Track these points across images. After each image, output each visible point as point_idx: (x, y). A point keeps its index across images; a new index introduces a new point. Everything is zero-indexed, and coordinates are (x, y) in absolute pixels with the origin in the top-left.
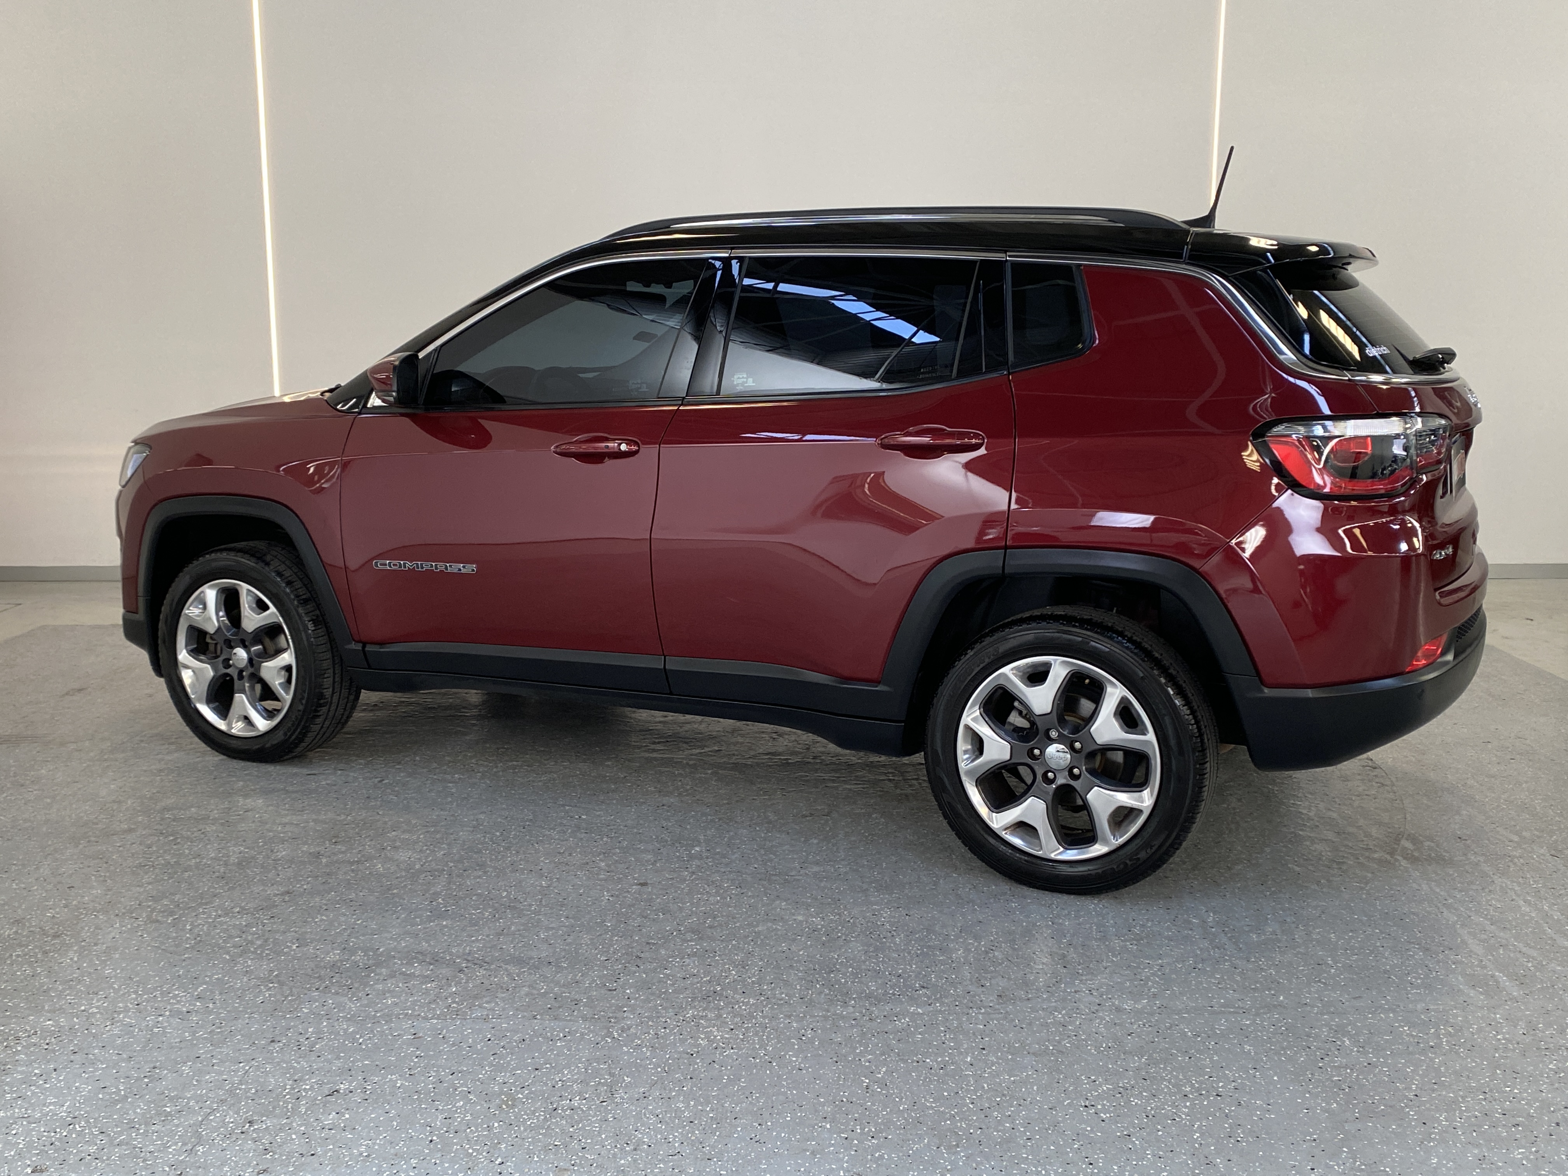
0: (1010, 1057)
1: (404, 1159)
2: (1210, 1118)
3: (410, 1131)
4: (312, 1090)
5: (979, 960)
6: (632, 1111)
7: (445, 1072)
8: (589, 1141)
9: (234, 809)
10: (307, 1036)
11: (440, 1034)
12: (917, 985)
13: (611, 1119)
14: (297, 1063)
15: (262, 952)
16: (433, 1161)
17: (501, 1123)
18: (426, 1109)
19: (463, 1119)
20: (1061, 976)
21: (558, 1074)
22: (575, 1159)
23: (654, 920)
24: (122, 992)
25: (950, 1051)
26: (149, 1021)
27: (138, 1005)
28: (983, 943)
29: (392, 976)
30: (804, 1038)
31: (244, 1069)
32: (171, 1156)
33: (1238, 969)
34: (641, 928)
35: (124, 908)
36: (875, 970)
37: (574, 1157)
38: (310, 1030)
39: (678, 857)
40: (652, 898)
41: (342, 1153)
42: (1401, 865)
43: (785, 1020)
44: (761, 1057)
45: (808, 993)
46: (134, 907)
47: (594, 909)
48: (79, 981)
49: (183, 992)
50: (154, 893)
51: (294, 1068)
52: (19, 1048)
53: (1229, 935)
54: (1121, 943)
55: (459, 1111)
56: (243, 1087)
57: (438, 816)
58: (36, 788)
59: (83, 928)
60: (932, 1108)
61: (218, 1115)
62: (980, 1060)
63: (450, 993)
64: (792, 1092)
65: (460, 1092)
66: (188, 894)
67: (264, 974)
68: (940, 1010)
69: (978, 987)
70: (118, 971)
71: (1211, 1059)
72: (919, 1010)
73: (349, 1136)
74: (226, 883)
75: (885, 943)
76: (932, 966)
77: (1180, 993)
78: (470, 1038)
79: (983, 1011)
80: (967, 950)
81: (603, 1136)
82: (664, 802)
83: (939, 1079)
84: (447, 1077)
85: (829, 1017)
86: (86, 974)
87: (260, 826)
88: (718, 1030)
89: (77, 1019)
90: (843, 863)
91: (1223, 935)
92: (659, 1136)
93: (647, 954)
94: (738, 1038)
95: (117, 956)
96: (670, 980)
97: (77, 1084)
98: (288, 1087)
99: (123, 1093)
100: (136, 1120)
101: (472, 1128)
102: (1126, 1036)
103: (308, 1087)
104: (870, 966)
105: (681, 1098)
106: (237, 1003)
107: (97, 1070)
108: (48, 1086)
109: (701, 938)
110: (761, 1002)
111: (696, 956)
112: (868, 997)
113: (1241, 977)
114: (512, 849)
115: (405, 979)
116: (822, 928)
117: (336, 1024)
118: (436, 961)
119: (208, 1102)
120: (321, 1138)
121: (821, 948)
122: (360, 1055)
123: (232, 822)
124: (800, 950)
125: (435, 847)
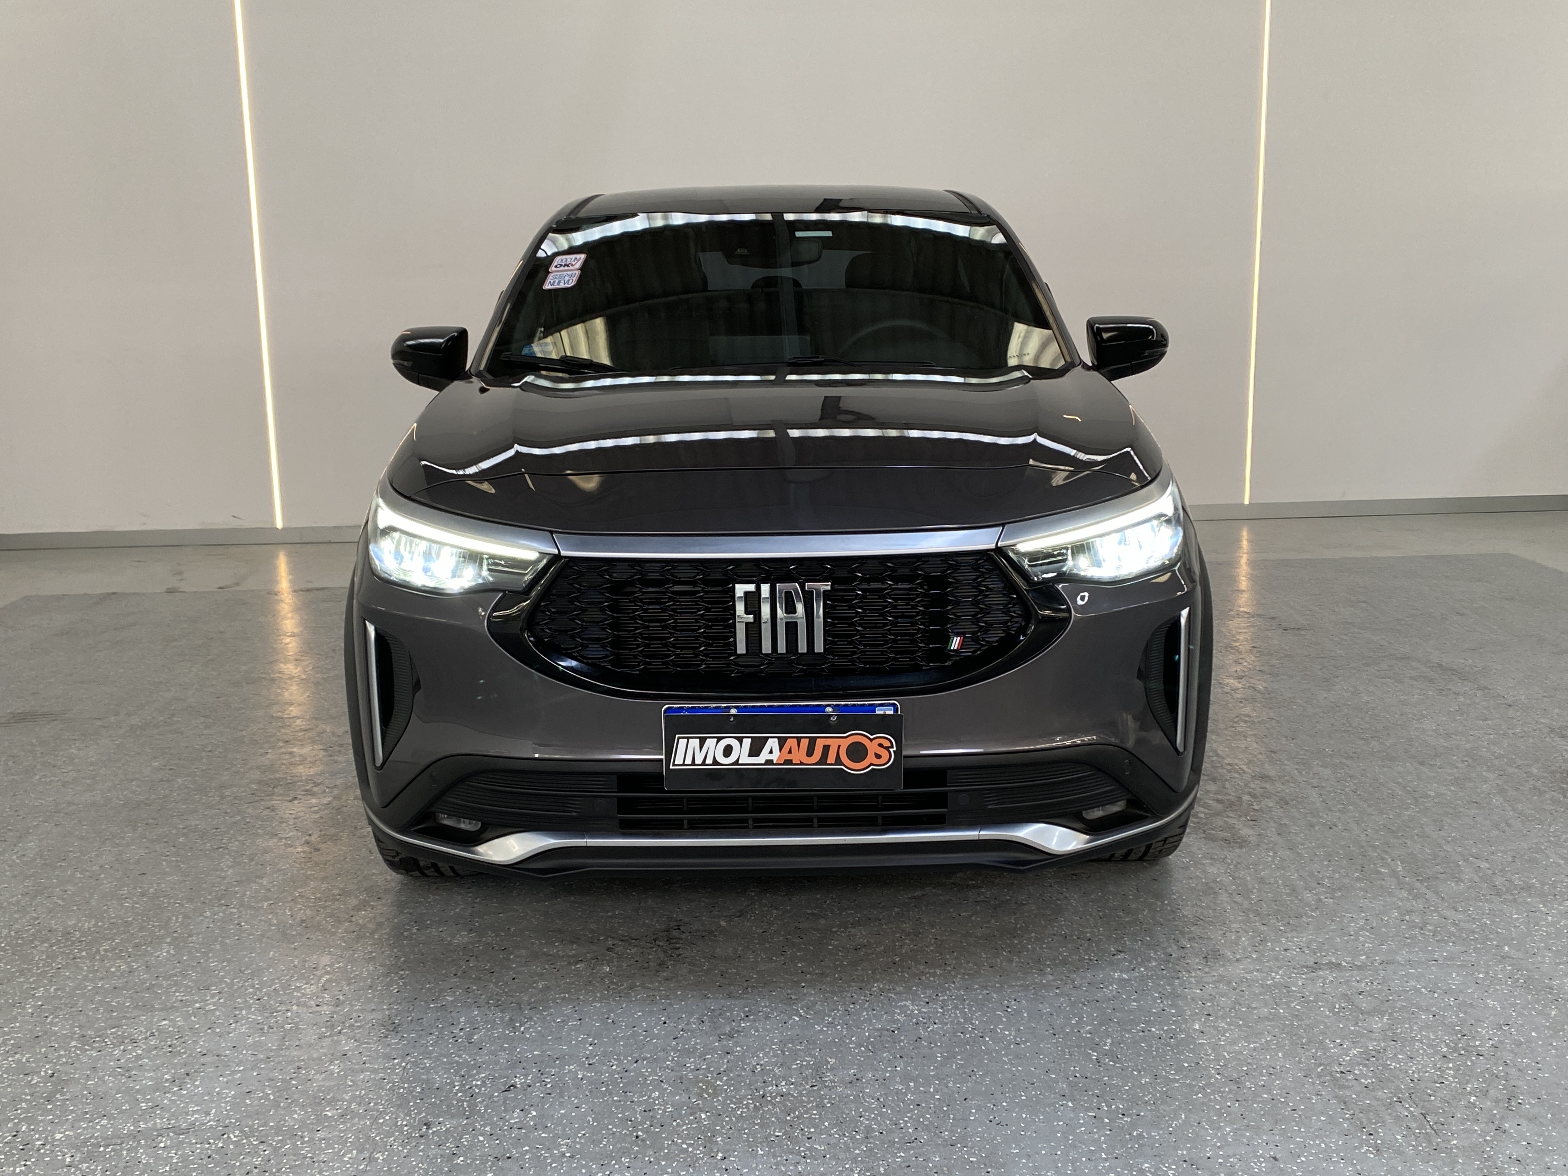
0: (1241, 1022)
1: (612, 1158)
2: (1480, 1080)
3: (610, 1127)
4: (484, 1087)
5: (1168, 920)
6: (848, 1096)
7: (628, 1060)
8: (812, 1130)
10: (460, 1027)
11: (608, 1018)
12: (1113, 949)
13: (829, 1105)
14: (458, 1057)
15: (380, 937)
16: (647, 1159)
17: (708, 1114)
18: (620, 1101)
19: (665, 1111)
20: (1263, 934)
21: (753, 1057)
22: (804, 1151)
24: (236, 987)
25: (1174, 1019)
26: (276, 1017)
27: (259, 999)
28: (1164, 902)
29: (534, 957)
30: (1009, 1010)
31: (400, 1066)
32: (348, 1166)
33: (1449, 920)
35: (210, 895)
36: (1061, 935)
37: (802, 1149)
38: (462, 1019)
41: (542, 1155)
43: (982, 991)
44: (970, 1031)
45: (996, 961)
46: (220, 894)
48: (185, 977)
49: (306, 984)
50: (238, 878)
51: (457, 1062)
52: (139, 1052)
53: (1425, 884)
54: (1315, 897)
55: (657, 1102)
56: (406, 1085)
59: (171, 919)
60: (1177, 1081)
61: (387, 1118)
62: (1209, 1026)
63: (604, 973)
64: (1018, 1070)
65: (651, 1081)
67: (390, 961)
68: (1147, 975)
69: (1178, 949)
70: (225, 964)
71: (1457, 1016)
72: (1124, 976)
73: (543, 1135)
75: (1058, 905)
76: (1119, 928)
77: (1397, 947)
78: (643, 1022)
79: (1193, 974)
80: (1151, 910)
81: (826, 1124)
83: (1172, 1050)
84: (632, 1065)
85: (1028, 986)
86: (190, 968)
88: (913, 1005)
89: (195, 1017)
91: (1419, 884)
92: (888, 1122)
93: (804, 925)
94: (938, 1012)
95: (218, 947)
96: (840, 950)
97: (217, 1090)
98: (456, 1084)
99: (272, 1097)
100: (296, 1127)
101: (678, 1121)
102: (1357, 996)
103: (479, 1083)
104: (1054, 930)
105: (898, 1079)
106: (369, 993)
107: (234, 1072)
108: (185, 1092)
109: (858, 907)
110: (949, 972)
111: (860, 926)
112: (1064, 962)
113: (1456, 928)
115: (550, 960)
117: (488, 1013)
119: (372, 1104)
120: (511, 1138)
122: (526, 1045)
124: (971, 916)
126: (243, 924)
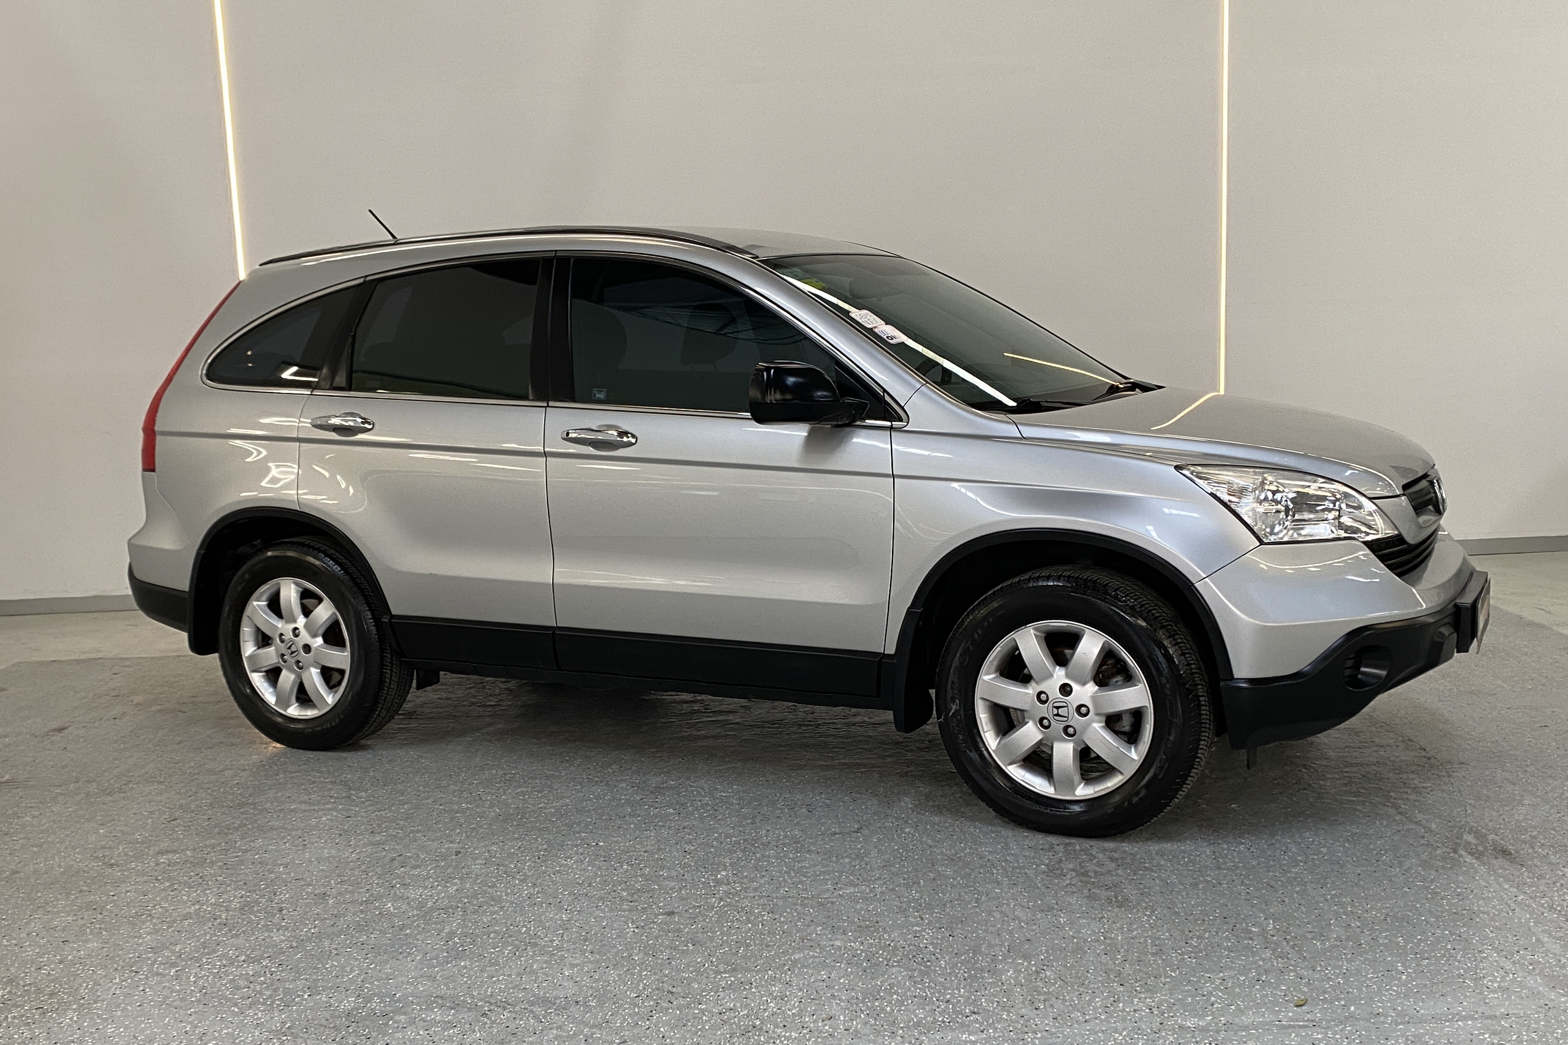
5: (1031, 981)
9: (232, 850)
12: (967, 1011)
15: (272, 1004)
20: (1118, 995)
23: (683, 951)
28: (1033, 963)
29: (412, 1022)
34: (670, 960)
35: (123, 962)
36: (922, 997)
39: (703, 883)
40: (680, 928)
42: (1465, 862)
45: (853, 1023)
46: (133, 960)
47: (619, 942)
53: (1291, 943)
54: (1179, 957)
57: (448, 849)
58: (22, 836)
66: (190, 944)
67: (276, 1026)
68: (994, 1037)
69: (1032, 1011)
70: (121, 1030)
74: (230, 930)
75: (929, 967)
76: (980, 990)
77: (1245, 1008)
79: (1039, 1036)
80: (1018, 971)
82: (686, 824)
86: (87, 1034)
87: (261, 867)
90: (878, 883)
91: (1285, 943)
93: (679, 988)
95: (119, 1013)
96: (705, 1015)
109: (734, 970)
110: (804, 1036)
111: (731, 989)
114: (528, 881)
116: (861, 954)
118: (458, 1005)
121: (862, 975)
123: (230, 865)
124: (840, 979)
125: (446, 882)
126: (148, 990)
